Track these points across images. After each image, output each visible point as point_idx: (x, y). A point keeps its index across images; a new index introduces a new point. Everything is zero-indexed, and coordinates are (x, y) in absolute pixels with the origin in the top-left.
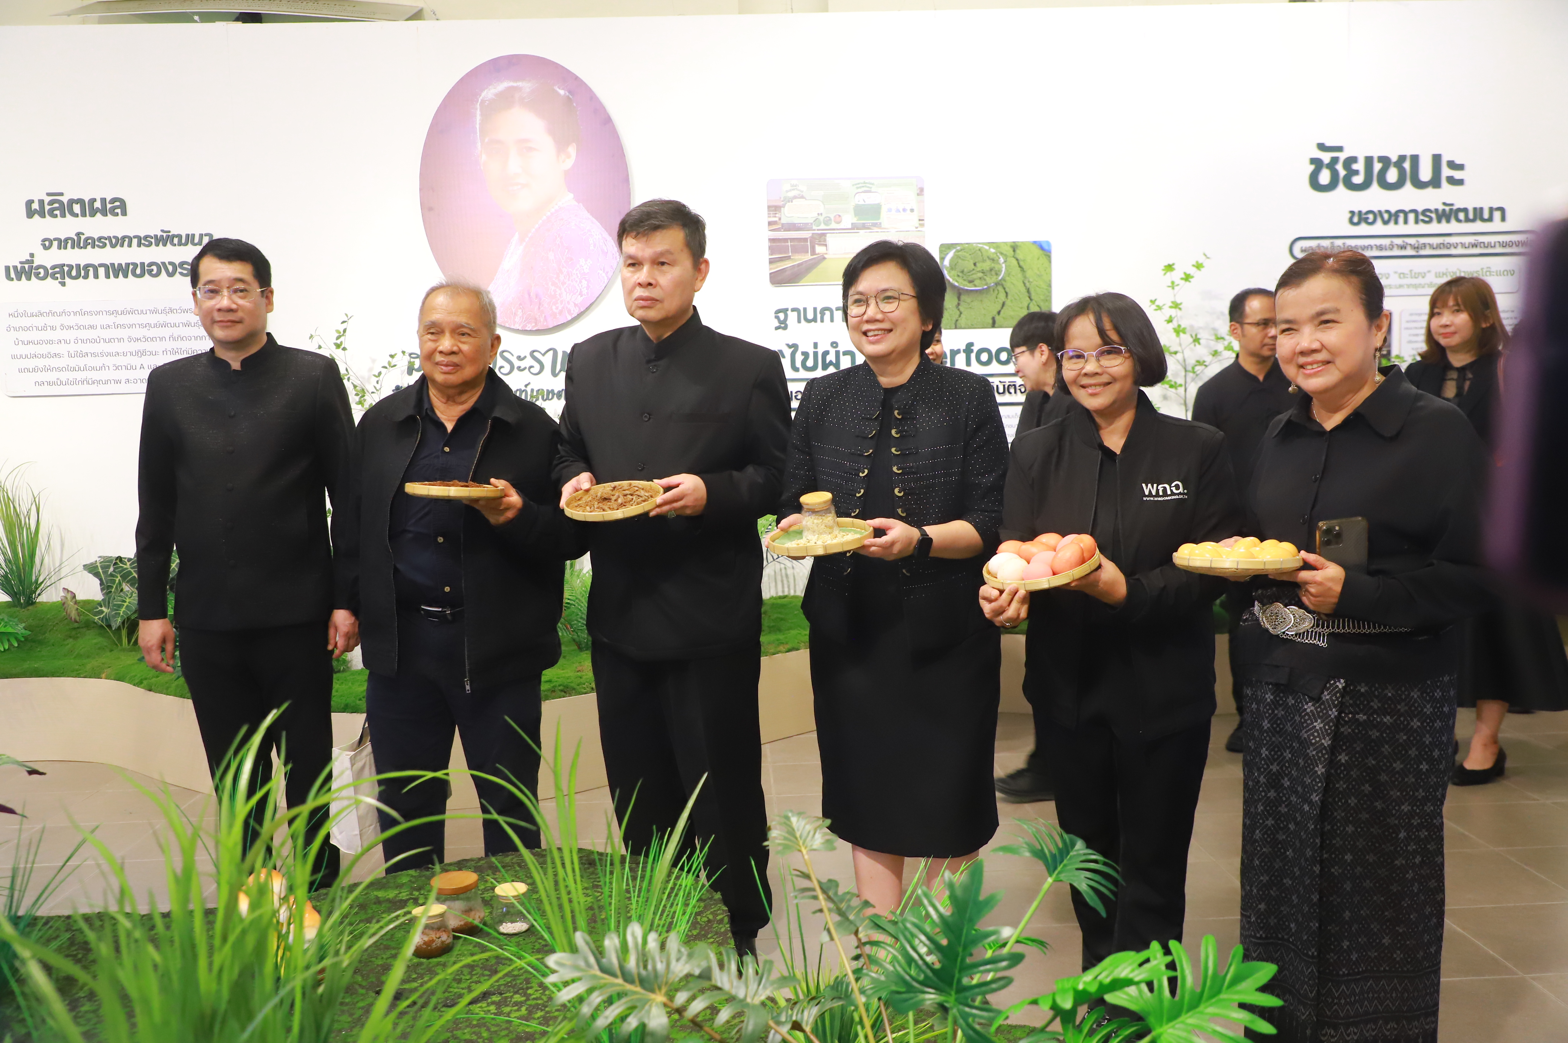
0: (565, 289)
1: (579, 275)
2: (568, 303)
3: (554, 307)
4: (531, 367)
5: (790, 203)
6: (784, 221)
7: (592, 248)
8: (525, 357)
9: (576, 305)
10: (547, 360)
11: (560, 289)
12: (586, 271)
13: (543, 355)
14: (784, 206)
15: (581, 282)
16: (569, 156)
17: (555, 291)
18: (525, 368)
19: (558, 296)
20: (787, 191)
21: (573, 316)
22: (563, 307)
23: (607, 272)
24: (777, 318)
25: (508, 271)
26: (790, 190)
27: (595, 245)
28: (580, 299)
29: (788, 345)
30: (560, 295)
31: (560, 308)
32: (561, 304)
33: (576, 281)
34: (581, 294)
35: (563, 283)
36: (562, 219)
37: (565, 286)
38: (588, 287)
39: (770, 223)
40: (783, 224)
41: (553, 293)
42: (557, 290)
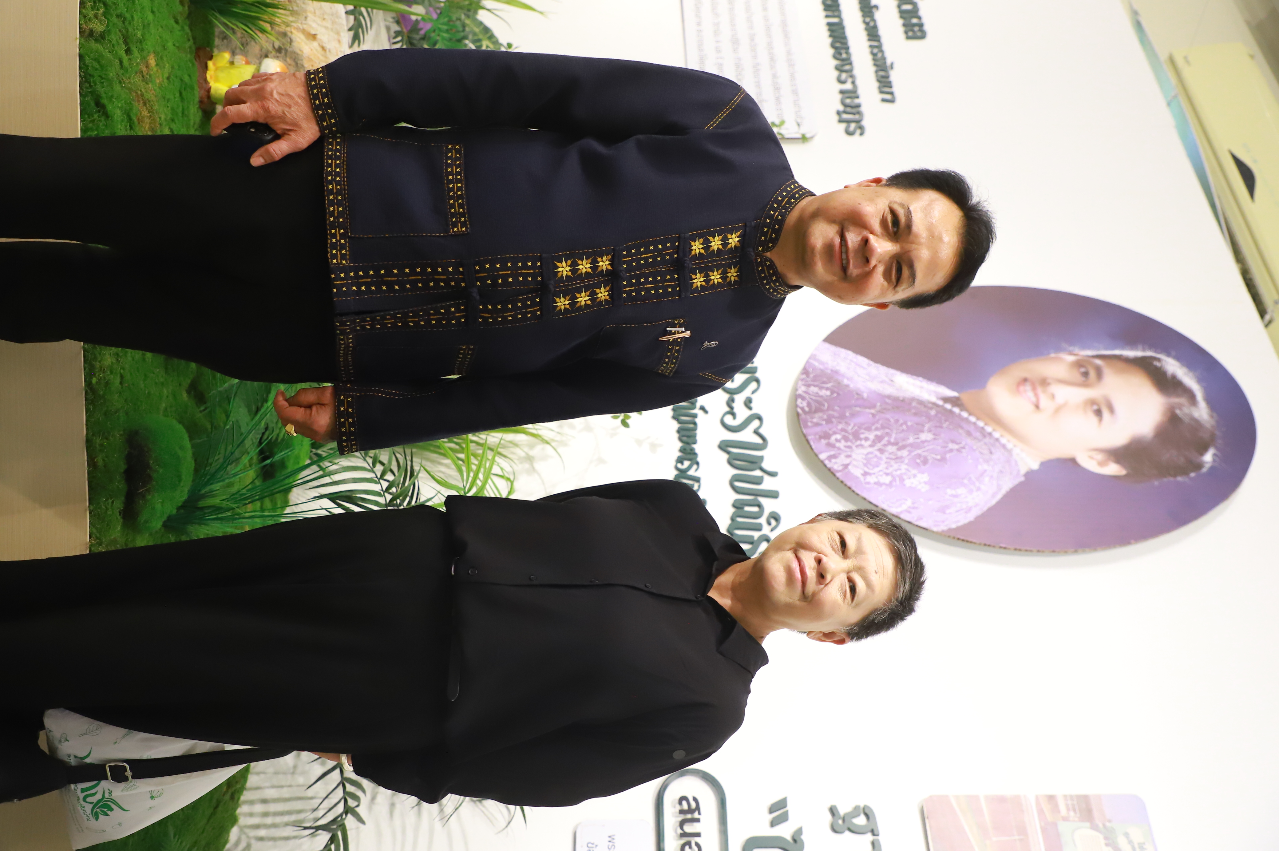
0: (872, 453)
1: (899, 472)
2: (848, 456)
3: (838, 437)
4: (734, 415)
5: (1103, 842)
6: (1063, 827)
7: (949, 491)
8: (750, 408)
9: (846, 466)
10: (747, 436)
11: (871, 446)
12: (908, 483)
13: (756, 432)
14: (1094, 827)
15: (887, 474)
16: (1101, 464)
17: (867, 439)
18: (732, 408)
19: (858, 442)
20: (1127, 835)
21: (827, 462)
22: (839, 449)
23: (909, 512)
24: (856, 811)
25: (892, 381)
26: (1130, 842)
27: (955, 496)
28: (857, 472)
29: (799, 831)
30: (861, 445)
31: (838, 445)
32: (846, 447)
33: (887, 468)
34: (865, 474)
35: (881, 451)
36: (991, 453)
37: (878, 453)
38: (878, 484)
39: (1051, 798)
40: (1055, 825)
41: (862, 436)
42: (869, 443)
